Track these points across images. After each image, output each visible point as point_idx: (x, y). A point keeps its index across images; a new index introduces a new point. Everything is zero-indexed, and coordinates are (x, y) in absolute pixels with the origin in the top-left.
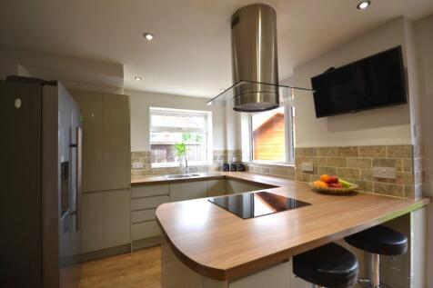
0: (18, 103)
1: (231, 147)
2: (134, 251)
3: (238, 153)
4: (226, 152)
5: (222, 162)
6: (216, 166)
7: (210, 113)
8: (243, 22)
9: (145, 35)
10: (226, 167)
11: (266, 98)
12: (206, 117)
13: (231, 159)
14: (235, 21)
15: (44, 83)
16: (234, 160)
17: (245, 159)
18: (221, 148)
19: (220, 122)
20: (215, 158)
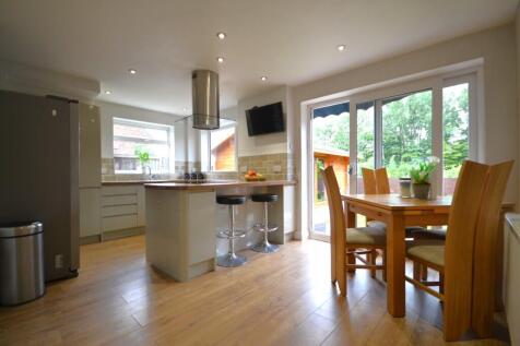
0: (54, 113)
1: (191, 159)
2: (105, 241)
3: (198, 164)
4: (187, 163)
5: (183, 172)
6: (178, 175)
7: (172, 128)
8: (199, 78)
9: (130, 70)
10: (187, 175)
11: (211, 123)
12: (168, 130)
13: (192, 170)
14: (194, 76)
15: (70, 101)
16: (194, 170)
17: (204, 169)
18: (182, 160)
19: (182, 137)
20: (176, 168)
